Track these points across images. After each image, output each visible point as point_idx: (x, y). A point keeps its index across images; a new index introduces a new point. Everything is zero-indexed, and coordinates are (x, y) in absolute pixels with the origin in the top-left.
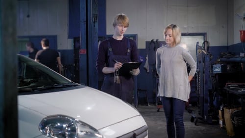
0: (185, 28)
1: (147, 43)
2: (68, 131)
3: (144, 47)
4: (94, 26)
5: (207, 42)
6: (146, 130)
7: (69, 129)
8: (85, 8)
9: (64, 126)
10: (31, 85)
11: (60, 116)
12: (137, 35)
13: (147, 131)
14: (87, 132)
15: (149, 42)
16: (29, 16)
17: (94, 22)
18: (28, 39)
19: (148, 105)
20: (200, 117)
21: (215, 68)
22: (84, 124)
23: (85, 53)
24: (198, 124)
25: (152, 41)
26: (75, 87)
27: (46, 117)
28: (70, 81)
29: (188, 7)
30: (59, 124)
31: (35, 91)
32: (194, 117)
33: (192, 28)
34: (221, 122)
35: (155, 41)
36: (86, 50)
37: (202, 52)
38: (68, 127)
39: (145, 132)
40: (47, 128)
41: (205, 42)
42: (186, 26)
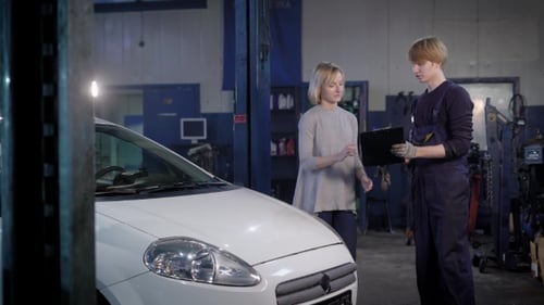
0: (471, 67)
1: (389, 99)
2: (196, 267)
3: (382, 108)
4: (263, 68)
5: (521, 97)
6: (352, 272)
7: (199, 264)
8: (245, 34)
9: (190, 257)
10: (136, 183)
11: (183, 239)
12: (367, 82)
13: (355, 273)
14: (234, 270)
15: (393, 97)
16: (142, 44)
17: (263, 60)
18: (140, 92)
19: (389, 231)
20: (493, 255)
21: (530, 153)
22: (228, 256)
23: (245, 121)
24: (486, 269)
25: (401, 95)
26: (219, 188)
27: (156, 239)
28: (212, 176)
29: (478, 20)
30: (181, 254)
31: (142, 193)
32: (479, 255)
33: (488, 66)
34: (534, 267)
35: (406, 94)
36: (245, 115)
37: (498, 118)
38: (196, 260)
39: (350, 276)
40: (159, 259)
41: (516, 97)
42: (473, 63)
